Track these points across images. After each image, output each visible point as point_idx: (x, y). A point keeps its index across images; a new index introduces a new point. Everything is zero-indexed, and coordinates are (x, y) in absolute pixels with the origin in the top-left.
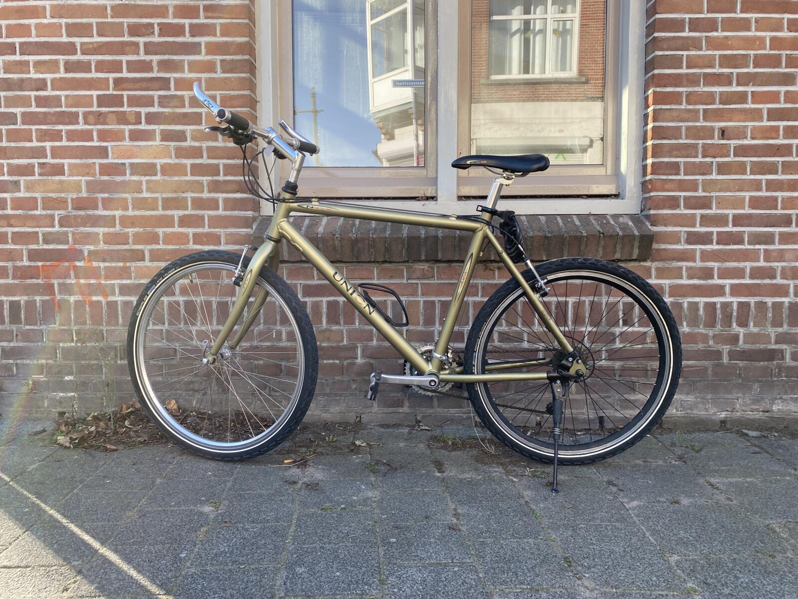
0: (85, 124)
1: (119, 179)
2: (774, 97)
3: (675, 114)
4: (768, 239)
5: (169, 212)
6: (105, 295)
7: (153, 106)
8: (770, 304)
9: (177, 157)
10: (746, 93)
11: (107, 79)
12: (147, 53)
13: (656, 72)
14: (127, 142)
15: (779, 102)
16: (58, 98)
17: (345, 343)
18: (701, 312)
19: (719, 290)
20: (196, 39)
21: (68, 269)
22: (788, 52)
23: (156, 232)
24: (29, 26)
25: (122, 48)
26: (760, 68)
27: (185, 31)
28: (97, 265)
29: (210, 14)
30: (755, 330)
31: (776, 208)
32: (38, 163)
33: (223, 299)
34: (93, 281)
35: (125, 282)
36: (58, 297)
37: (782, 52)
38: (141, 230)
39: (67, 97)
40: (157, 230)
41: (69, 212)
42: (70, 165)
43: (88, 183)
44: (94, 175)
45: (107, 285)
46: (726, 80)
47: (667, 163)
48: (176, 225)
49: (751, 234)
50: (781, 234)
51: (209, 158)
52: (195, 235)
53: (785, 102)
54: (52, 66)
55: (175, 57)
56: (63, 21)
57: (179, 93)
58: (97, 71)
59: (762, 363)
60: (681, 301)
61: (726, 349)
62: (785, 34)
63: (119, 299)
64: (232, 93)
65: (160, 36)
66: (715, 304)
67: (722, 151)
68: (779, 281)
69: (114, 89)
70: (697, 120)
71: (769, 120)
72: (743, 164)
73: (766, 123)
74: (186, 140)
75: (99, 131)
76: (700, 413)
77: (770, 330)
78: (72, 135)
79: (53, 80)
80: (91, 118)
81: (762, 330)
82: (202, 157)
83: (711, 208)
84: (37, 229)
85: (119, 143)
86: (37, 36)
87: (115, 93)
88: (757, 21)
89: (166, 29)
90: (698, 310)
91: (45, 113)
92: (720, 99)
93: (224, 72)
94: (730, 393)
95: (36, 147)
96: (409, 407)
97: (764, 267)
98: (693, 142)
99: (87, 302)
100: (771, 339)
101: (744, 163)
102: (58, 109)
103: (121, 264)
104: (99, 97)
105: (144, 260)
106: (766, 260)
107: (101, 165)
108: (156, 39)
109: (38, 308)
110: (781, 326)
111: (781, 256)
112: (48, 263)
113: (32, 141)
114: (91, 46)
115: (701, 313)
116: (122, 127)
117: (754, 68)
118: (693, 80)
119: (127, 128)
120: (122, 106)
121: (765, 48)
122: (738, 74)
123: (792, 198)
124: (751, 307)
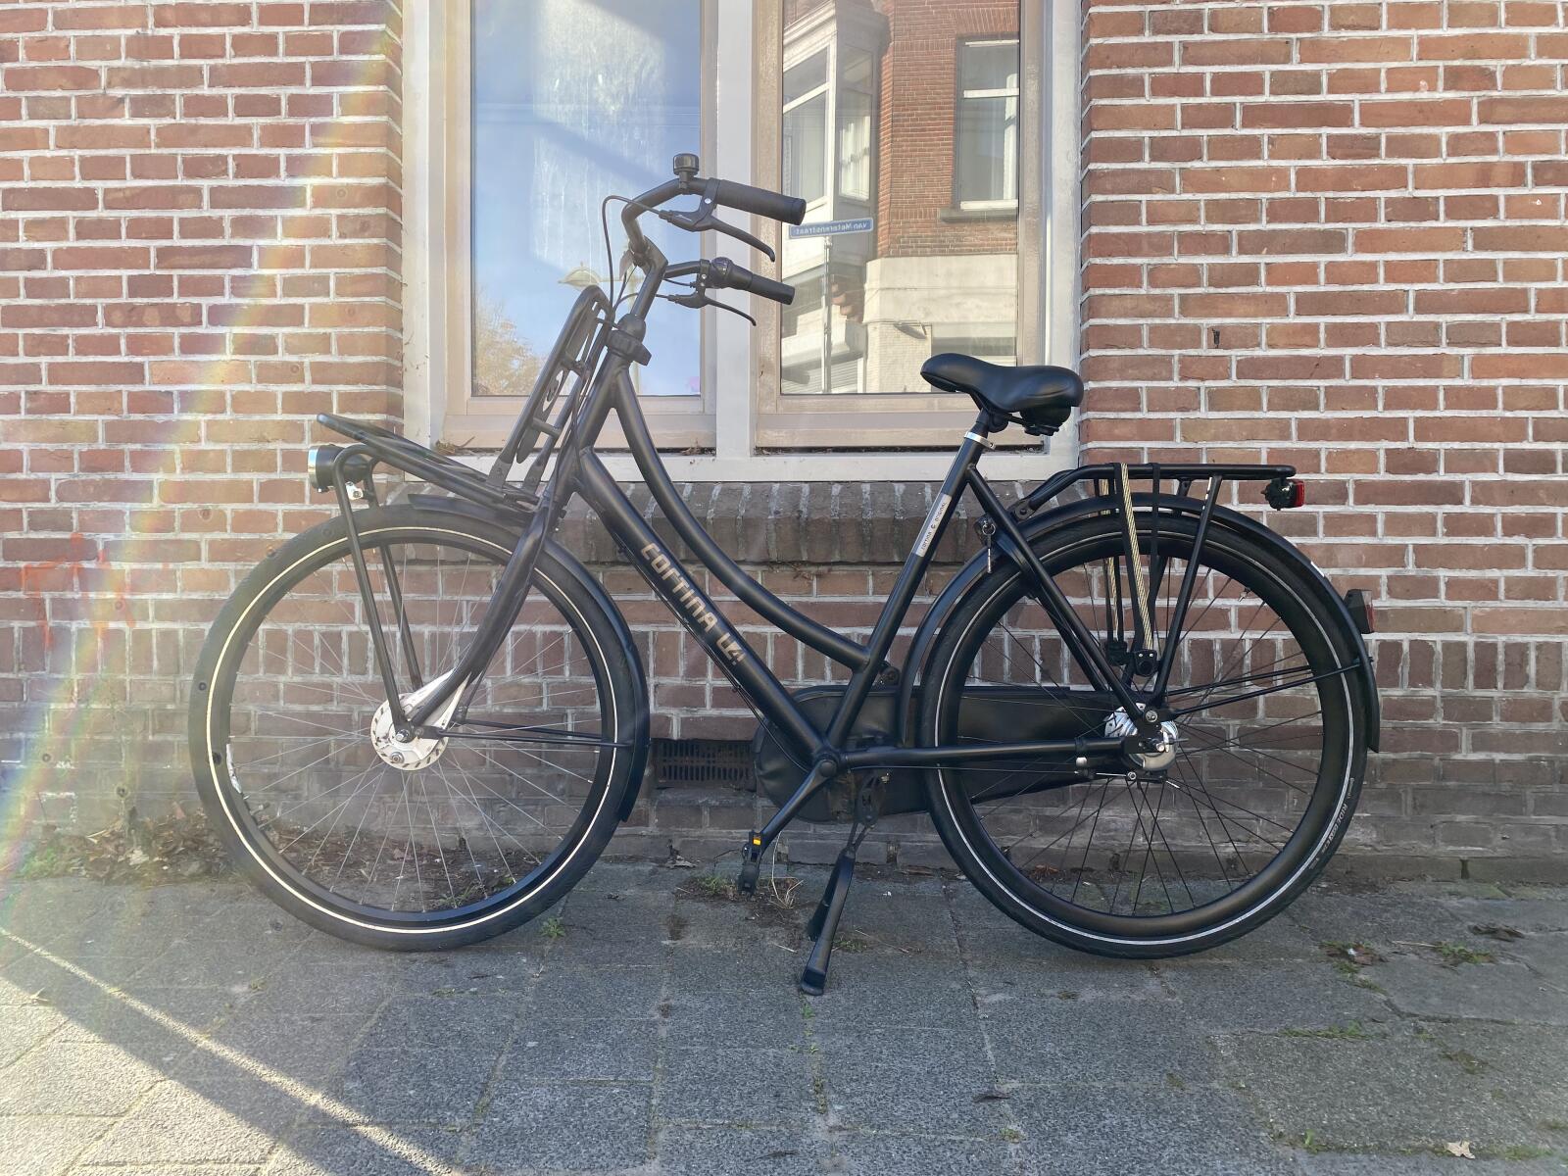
0: (107, 325)
1: (160, 418)
2: (1308, 274)
3: (1129, 304)
4: (1306, 526)
5: (245, 476)
6: (131, 620)
7: (222, 294)
9: (260, 381)
10: (1256, 266)
11: (147, 250)
12: (214, 205)
13: (1094, 230)
14: (176, 356)
15: (1316, 282)
16: (64, 281)
17: (545, 707)
18: (1187, 657)
19: (1217, 619)
20: (298, 182)
21: (69, 574)
22: (1330, 194)
23: (221, 511)
24: (19, 163)
25: (171, 198)
26: (1281, 222)
27: (279, 168)
28: (119, 568)
29: (321, 140)
31: (1318, 471)
32: (27, 392)
33: (331, 629)
34: (110, 595)
35: (165, 596)
36: (51, 623)
37: (1318, 194)
38: (196, 506)
39: (78, 279)
40: (223, 506)
41: (75, 476)
42: (79, 394)
43: (108, 425)
44: (119, 412)
45: (133, 603)
46: (1221, 244)
47: (1117, 389)
48: (255, 498)
49: (1274, 518)
50: (1328, 517)
51: (314, 382)
52: (286, 515)
53: (1329, 281)
54: (57, 229)
55: (260, 212)
56: (77, 153)
57: (266, 272)
58: (129, 236)
59: (1300, 753)
61: (1233, 725)
62: (1324, 162)
63: (155, 626)
64: (357, 271)
65: (236, 176)
66: (1210, 643)
67: (1218, 368)
69: (157, 267)
70: (1170, 315)
71: (1298, 314)
72: (1255, 393)
73: (1293, 319)
74: (275, 352)
75: (129, 337)
76: (1187, 844)
78: (85, 345)
79: (56, 252)
80: (117, 316)
81: (1298, 691)
82: (302, 381)
84: (20, 505)
85: (164, 358)
86: (33, 179)
87: (158, 272)
88: (1272, 140)
89: (246, 166)
90: (1180, 653)
91: (41, 307)
92: (1210, 278)
93: (342, 236)
94: (1243, 807)
95: (24, 365)
96: (658, 825)
98: (1163, 352)
99: (100, 632)
101: (1256, 391)
102: (63, 301)
103: (159, 566)
104: (131, 279)
105: (199, 559)
107: (130, 394)
108: (230, 182)
109: (16, 641)
111: (1330, 557)
112: (36, 564)
113: (17, 355)
114: (121, 195)
115: (1187, 661)
116: (170, 330)
117: (1268, 222)
118: (1160, 244)
119: (177, 332)
120: (171, 294)
121: (1287, 188)
122: (1240, 234)
123: (1345, 452)
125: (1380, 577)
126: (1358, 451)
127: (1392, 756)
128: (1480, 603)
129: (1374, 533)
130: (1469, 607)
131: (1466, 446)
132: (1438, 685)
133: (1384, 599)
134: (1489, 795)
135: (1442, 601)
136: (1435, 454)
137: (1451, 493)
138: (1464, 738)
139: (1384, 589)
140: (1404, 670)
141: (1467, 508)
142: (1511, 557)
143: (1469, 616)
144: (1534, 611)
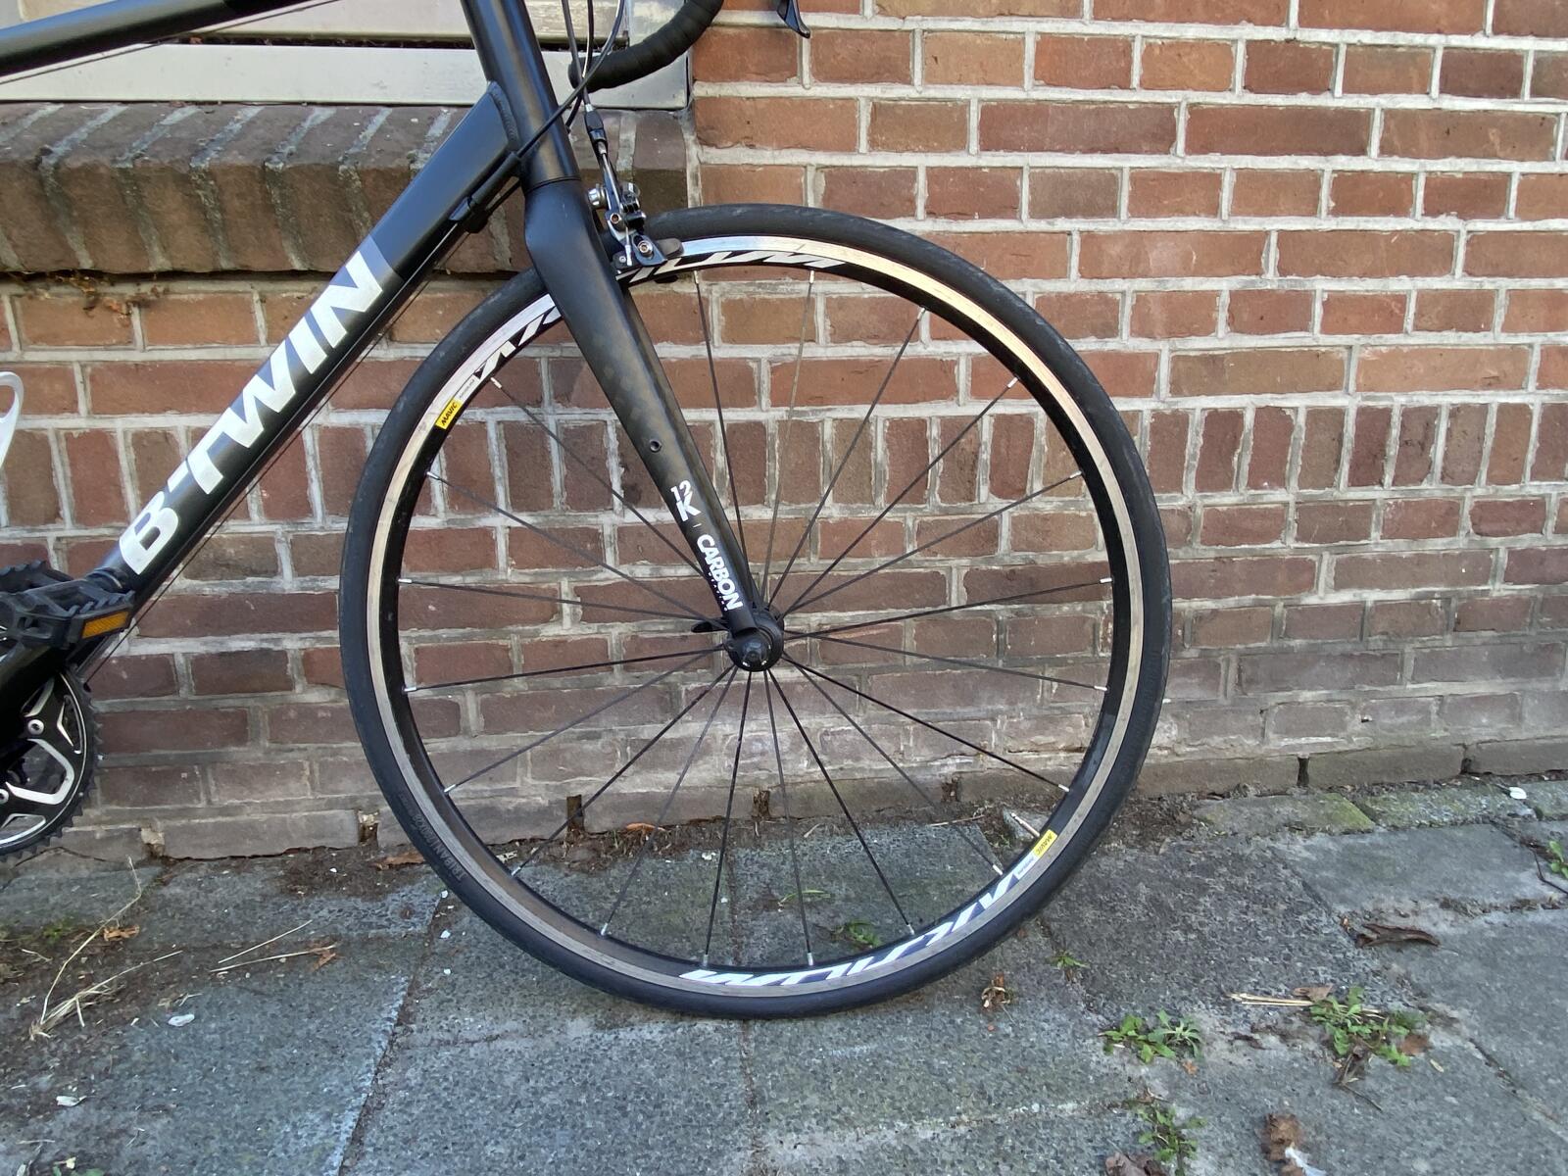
4: (1096, 195)
18: (880, 451)
19: (937, 380)
30: (1048, 506)
31: (1125, 85)
49: (1041, 178)
50: (1139, 178)
59: (1065, 608)
60: (813, 419)
61: (957, 568)
66: (922, 424)
68: (1127, 342)
81: (1067, 505)
83: (907, 80)
90: (869, 446)
94: (970, 700)
97: (1082, 294)
106: (1089, 270)
111: (1134, 256)
115: (879, 459)
123: (1178, 46)
124: (1037, 432)
125: (1216, 294)
126: (1199, 44)
127: (1209, 604)
128: (1374, 339)
129: (1213, 210)
130: (1358, 345)
131: (1384, 38)
132: (1294, 483)
133: (1221, 334)
134: (1351, 656)
135: (1315, 338)
136: (1328, 55)
137: (1347, 132)
138: (1324, 567)
139: (1222, 316)
140: (1243, 461)
141: (1372, 162)
142: (1430, 253)
143: (1354, 363)
144: (1455, 351)
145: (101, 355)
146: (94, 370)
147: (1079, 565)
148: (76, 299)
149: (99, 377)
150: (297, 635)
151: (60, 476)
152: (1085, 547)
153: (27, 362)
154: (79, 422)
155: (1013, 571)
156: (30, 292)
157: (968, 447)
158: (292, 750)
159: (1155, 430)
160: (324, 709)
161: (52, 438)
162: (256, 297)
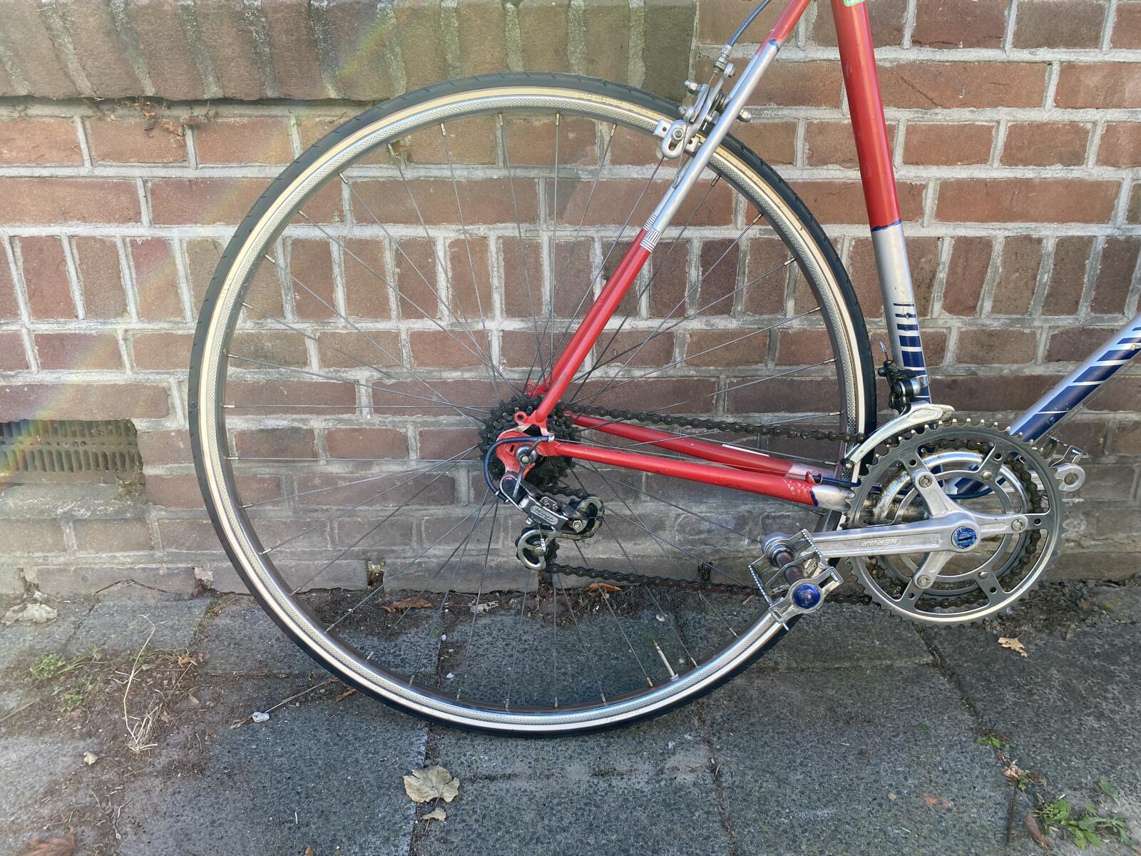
8: (1050, 246)
30: (995, 323)
68: (1092, 170)
77: (1037, 323)
81: (1014, 322)
97: (1054, 123)
100: (1035, 347)
106: (1066, 99)
110: (1073, 309)
124: (994, 254)
145: (161, 172)
146: (153, 184)
147: (1017, 378)
148: (138, 120)
149: (158, 191)
150: (323, 417)
151: (127, 277)
152: (1023, 361)
153: (97, 177)
154: (142, 231)
155: (955, 382)
156: (100, 114)
157: (927, 267)
158: (316, 511)
159: (1106, 255)
160: (344, 479)
161: (119, 245)
162: (293, 121)
